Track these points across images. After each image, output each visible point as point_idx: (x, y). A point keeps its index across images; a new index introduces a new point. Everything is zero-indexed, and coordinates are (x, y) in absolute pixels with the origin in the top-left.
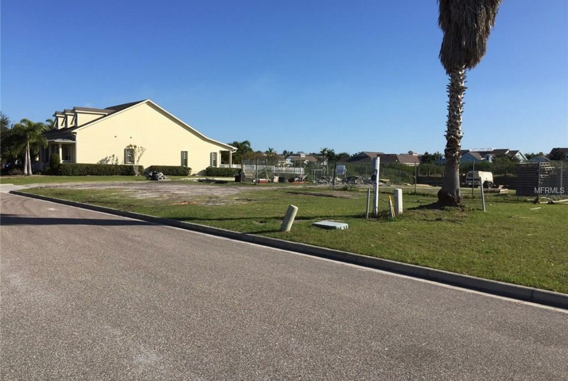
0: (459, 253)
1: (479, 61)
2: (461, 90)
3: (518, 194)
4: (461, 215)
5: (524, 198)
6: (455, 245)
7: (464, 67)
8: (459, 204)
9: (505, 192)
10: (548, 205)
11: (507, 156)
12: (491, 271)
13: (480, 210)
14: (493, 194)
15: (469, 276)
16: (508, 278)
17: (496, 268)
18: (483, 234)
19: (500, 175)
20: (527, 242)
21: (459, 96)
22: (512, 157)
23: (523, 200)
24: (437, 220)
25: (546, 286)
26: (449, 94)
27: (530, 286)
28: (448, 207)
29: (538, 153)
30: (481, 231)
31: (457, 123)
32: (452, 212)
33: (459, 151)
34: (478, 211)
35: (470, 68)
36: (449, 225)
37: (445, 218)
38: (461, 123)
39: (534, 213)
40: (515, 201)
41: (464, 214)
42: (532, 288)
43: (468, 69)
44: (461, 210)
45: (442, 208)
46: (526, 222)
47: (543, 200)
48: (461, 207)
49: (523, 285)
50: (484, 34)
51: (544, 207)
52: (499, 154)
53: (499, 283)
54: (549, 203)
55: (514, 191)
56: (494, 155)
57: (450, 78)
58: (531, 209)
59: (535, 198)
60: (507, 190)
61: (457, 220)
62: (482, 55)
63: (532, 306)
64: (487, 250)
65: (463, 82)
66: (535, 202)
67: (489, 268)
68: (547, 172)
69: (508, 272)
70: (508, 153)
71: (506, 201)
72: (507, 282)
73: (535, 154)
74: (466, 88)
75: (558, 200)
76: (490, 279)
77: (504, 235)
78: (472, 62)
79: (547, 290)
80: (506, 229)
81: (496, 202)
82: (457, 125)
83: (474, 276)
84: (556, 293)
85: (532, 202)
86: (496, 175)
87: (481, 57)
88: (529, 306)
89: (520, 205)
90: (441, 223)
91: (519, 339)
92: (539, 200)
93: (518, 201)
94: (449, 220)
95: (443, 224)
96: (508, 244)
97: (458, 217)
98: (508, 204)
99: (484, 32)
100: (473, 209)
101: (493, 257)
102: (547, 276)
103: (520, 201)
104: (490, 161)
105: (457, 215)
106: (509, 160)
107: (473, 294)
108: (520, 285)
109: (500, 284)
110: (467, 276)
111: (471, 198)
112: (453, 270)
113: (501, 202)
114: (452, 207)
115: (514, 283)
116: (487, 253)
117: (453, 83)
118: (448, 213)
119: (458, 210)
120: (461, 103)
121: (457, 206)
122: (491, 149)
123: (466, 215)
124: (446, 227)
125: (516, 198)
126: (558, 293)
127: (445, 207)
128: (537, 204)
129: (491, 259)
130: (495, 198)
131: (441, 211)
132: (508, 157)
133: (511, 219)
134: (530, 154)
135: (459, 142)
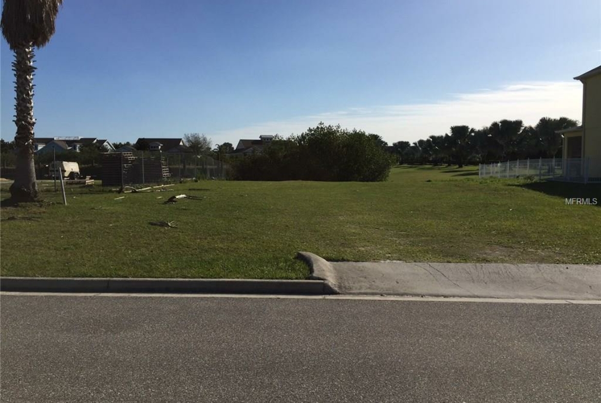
0: (34, 254)
1: (48, 40)
2: (31, 70)
3: (103, 185)
4: (39, 211)
5: (109, 188)
6: (29, 245)
7: (31, 44)
8: (36, 199)
9: (91, 183)
10: (132, 194)
11: (94, 146)
12: (67, 268)
13: (61, 204)
14: (78, 186)
15: (42, 278)
16: (85, 273)
17: (74, 264)
18: (62, 230)
19: (86, 166)
20: (107, 233)
21: (28, 77)
22: (100, 147)
23: (108, 190)
24: (9, 219)
25: (122, 274)
26: (15, 73)
27: (106, 277)
28: (23, 204)
29: (126, 143)
30: (60, 226)
31: (28, 108)
32: (28, 208)
33: (32, 139)
34: (58, 205)
35: (38, 46)
36: (24, 223)
37: (19, 216)
38: (32, 107)
39: (117, 202)
40: (100, 191)
41: (43, 209)
42: (108, 279)
43: (36, 47)
44: (38, 205)
45: (16, 204)
46: (109, 213)
47: (127, 189)
48: (38, 202)
49: (99, 277)
50: (51, 10)
51: (127, 197)
52: (87, 142)
53: (75, 279)
54: (132, 192)
55: (100, 182)
56: (81, 144)
57: (16, 55)
58: (115, 199)
59: (120, 187)
60: (93, 180)
61: (34, 217)
62: (51, 33)
63: (107, 297)
64: (65, 247)
65: (31, 61)
66: (120, 192)
67: (65, 266)
68: (130, 162)
69: (85, 266)
70: (96, 142)
71: (91, 193)
72: (83, 277)
73: (123, 143)
74: (36, 68)
75: (141, 189)
76: (66, 277)
77: (85, 228)
78: (40, 39)
79: (123, 277)
80: (88, 221)
81: (81, 194)
82: (29, 110)
83: (48, 277)
84: (130, 279)
85: (116, 191)
86: (83, 166)
87: (50, 36)
88: (105, 297)
89: (105, 195)
90: (14, 223)
91: (91, 333)
92: (123, 190)
93: (103, 192)
94: (24, 218)
95: (17, 223)
96: (89, 237)
97: (35, 213)
98: (93, 195)
99: (51, 9)
100: (53, 204)
101: (71, 253)
102: (123, 264)
103: (106, 191)
104: (78, 150)
105: (34, 211)
106: (96, 149)
107: (45, 296)
108: (97, 277)
109: (77, 281)
110: (40, 278)
111: (54, 192)
112: (23, 274)
113: (86, 193)
114: (28, 203)
115: (90, 276)
116: (65, 249)
117: (19, 61)
118: (23, 210)
119: (36, 205)
120: (31, 85)
121: (35, 201)
122: (78, 137)
123: (44, 210)
124: (20, 226)
125: (102, 188)
126: (132, 279)
127: (19, 203)
128: (121, 194)
129: (69, 255)
130: (79, 189)
131: (15, 209)
132: (96, 146)
133: (94, 210)
134: (118, 143)
135: (31, 128)
